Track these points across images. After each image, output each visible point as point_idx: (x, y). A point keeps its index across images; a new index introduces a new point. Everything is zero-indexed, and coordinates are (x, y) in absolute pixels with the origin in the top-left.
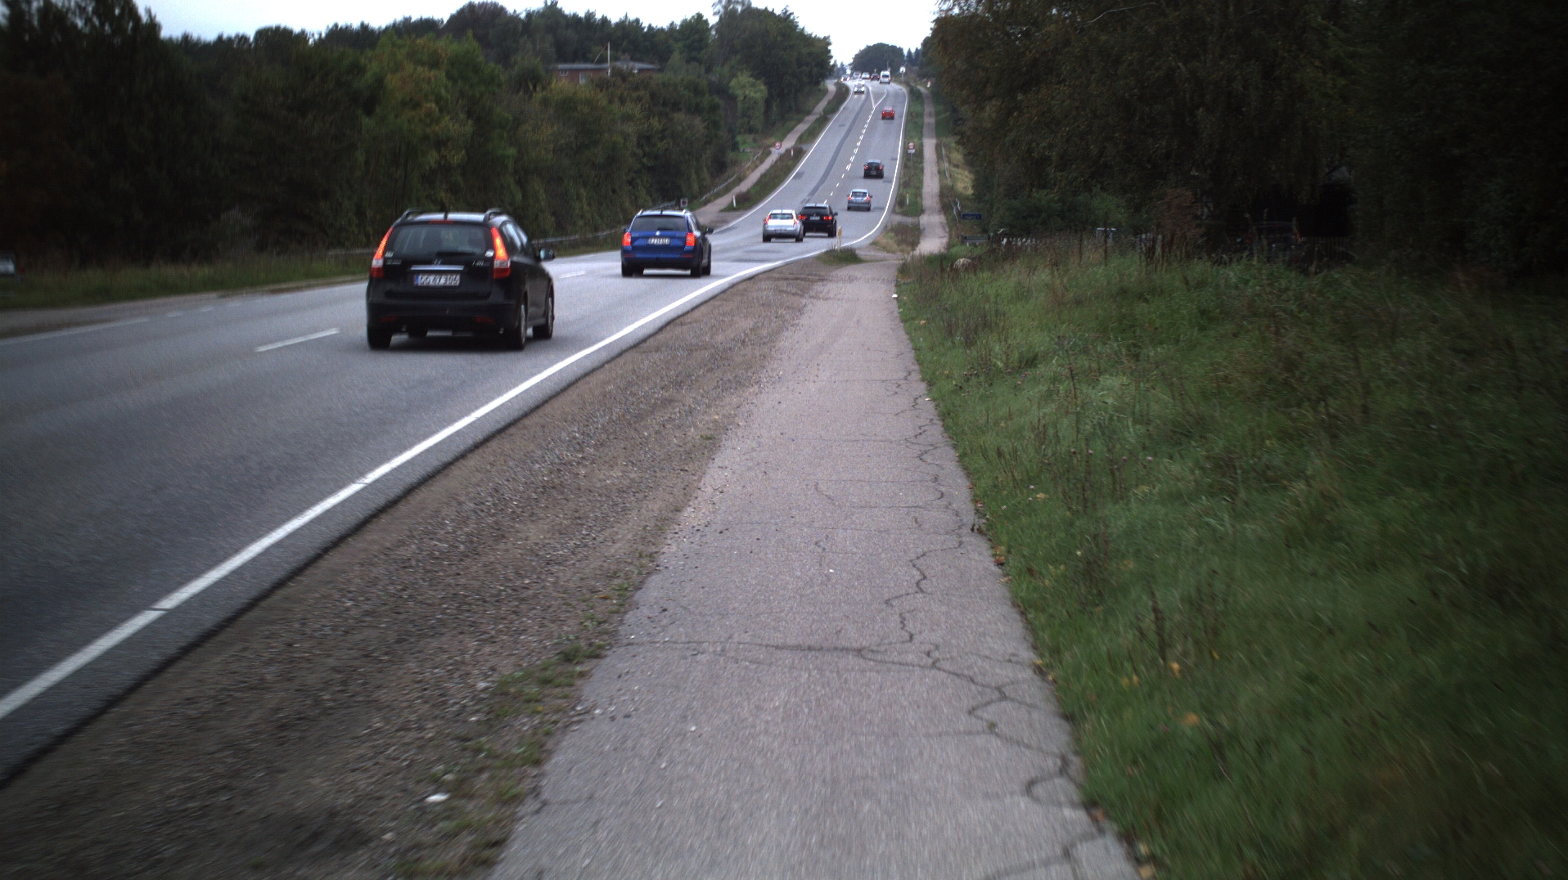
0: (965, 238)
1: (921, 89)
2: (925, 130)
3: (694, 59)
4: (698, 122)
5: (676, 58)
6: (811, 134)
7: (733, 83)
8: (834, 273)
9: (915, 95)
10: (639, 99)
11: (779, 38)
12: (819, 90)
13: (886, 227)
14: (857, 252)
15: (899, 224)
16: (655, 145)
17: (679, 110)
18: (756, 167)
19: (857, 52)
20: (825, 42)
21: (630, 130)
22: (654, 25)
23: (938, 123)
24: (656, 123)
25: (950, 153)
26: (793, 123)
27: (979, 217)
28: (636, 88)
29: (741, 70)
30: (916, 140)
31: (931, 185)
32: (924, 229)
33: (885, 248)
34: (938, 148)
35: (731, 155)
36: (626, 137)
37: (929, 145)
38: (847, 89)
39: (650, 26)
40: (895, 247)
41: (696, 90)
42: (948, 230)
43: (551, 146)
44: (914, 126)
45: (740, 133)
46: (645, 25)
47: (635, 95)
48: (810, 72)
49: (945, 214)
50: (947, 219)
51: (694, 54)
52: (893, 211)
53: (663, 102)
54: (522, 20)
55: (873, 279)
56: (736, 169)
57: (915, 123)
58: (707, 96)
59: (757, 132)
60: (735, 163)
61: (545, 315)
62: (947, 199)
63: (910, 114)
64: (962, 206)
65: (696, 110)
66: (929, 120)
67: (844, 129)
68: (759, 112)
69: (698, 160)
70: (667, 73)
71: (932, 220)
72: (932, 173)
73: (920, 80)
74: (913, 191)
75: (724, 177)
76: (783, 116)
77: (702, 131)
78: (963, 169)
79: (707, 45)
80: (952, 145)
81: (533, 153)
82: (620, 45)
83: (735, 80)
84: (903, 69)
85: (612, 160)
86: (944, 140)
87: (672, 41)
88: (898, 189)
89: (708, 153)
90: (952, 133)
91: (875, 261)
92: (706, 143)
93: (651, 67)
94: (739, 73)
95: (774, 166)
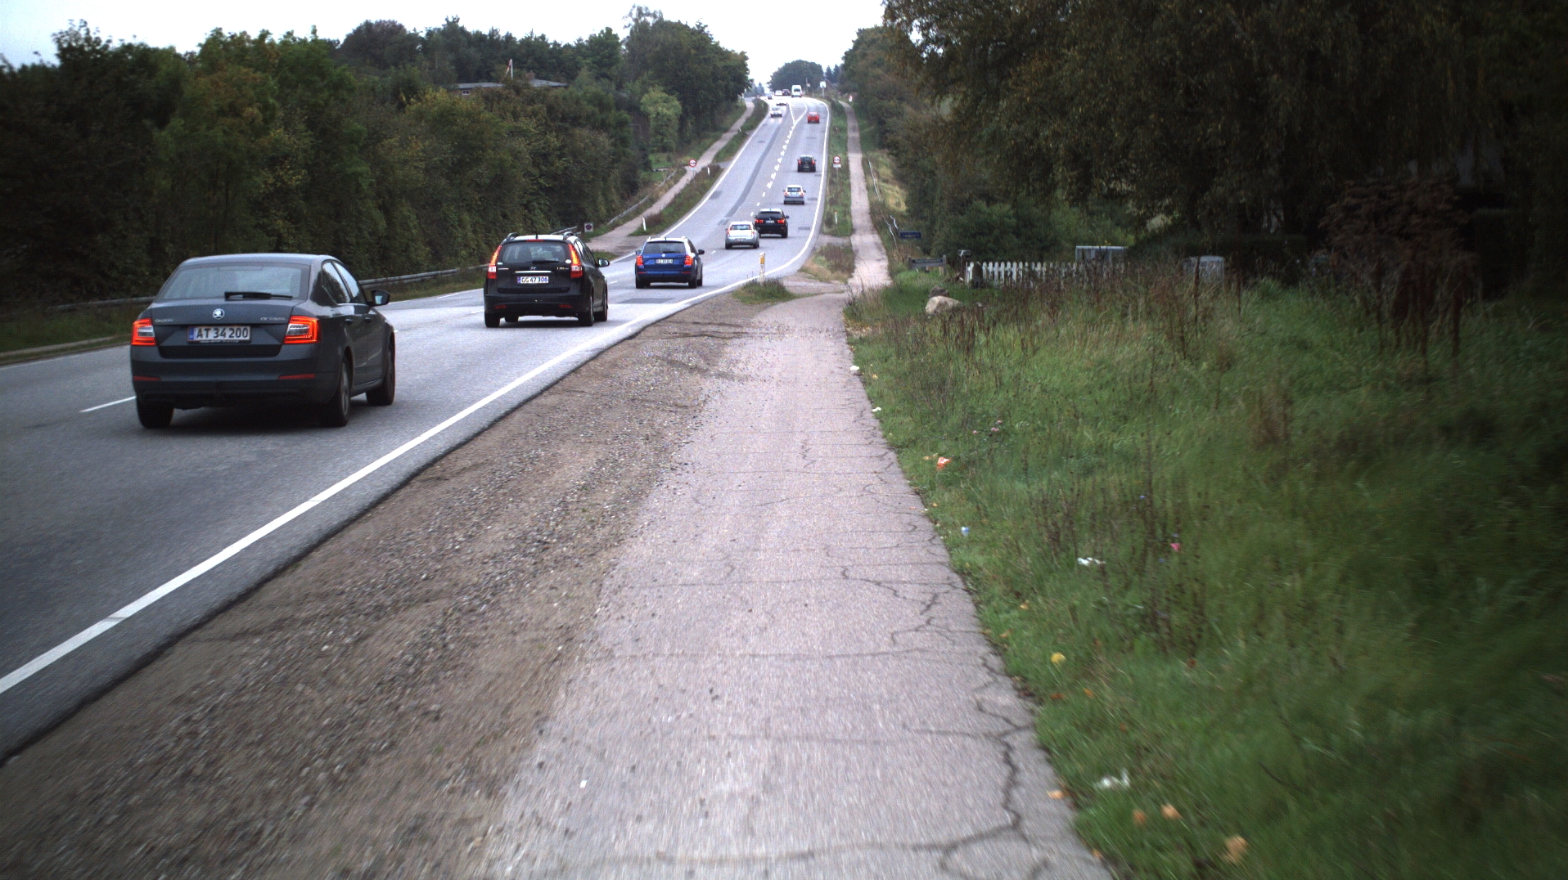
0: (914, 261)
1: (844, 104)
2: (849, 145)
3: (605, 76)
4: (604, 139)
5: (584, 74)
6: (729, 152)
7: (644, 100)
8: (755, 320)
9: (837, 110)
10: (535, 114)
11: (693, 51)
12: (737, 107)
13: (814, 249)
14: (785, 283)
15: (829, 245)
16: (552, 165)
17: (581, 125)
18: (670, 187)
19: (776, 70)
20: (743, 58)
21: (523, 148)
22: (559, 42)
23: (863, 139)
24: (554, 141)
25: (878, 167)
26: (710, 140)
27: (918, 236)
28: (531, 101)
29: (653, 85)
30: (841, 155)
31: (859, 202)
32: (857, 251)
33: (817, 277)
34: (865, 163)
35: (643, 175)
36: (516, 155)
37: (855, 160)
38: (766, 105)
39: (556, 42)
40: (829, 273)
41: (602, 105)
42: (884, 250)
43: (422, 165)
44: (837, 140)
45: (653, 152)
46: (550, 40)
47: (529, 108)
48: (726, 87)
49: (879, 233)
50: (882, 239)
51: (604, 70)
52: (821, 232)
53: (562, 118)
54: (422, 41)
56: (648, 190)
57: (839, 137)
58: (613, 111)
59: (670, 151)
60: (647, 183)
62: (879, 218)
63: (832, 125)
64: (898, 225)
65: (603, 126)
66: (853, 135)
67: (763, 147)
68: (673, 129)
69: (605, 180)
70: (571, 88)
71: (865, 240)
72: (860, 188)
73: (842, 95)
74: (841, 209)
75: (636, 198)
76: (698, 134)
77: (608, 147)
78: (893, 184)
79: (617, 60)
80: (881, 159)
81: (399, 173)
82: (525, 63)
83: (646, 95)
84: (823, 84)
85: (500, 181)
86: (871, 154)
87: (579, 57)
88: (825, 207)
89: (616, 171)
90: (882, 146)
91: (809, 295)
92: (614, 161)
93: (556, 84)
94: (651, 89)
95: (689, 186)
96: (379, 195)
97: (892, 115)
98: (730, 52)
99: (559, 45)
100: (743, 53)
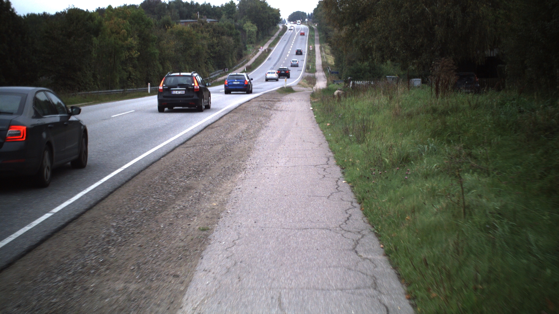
0: (334, 81)
1: (314, 27)
2: (316, 42)
3: (230, 17)
4: (231, 39)
5: (224, 17)
6: (274, 44)
8: (284, 97)
9: (311, 29)
10: (209, 31)
11: (261, 9)
12: (276, 28)
13: (303, 77)
14: (293, 88)
15: (308, 76)
16: (215, 49)
17: (224, 35)
18: (254, 56)
19: (290, 14)
20: (278, 11)
21: (205, 43)
22: (215, 5)
23: (320, 39)
24: (215, 40)
25: (325, 49)
26: (267, 40)
27: (337, 73)
28: (207, 27)
29: (248, 21)
30: (312, 45)
31: (318, 61)
32: (317, 78)
33: (303, 86)
34: (321, 48)
35: (244, 52)
36: (203, 45)
37: (317, 47)
38: (287, 27)
39: (214, 6)
40: (307, 85)
41: (230, 28)
42: (326, 78)
43: (174, 49)
44: (311, 40)
45: (247, 44)
46: (212, 5)
47: (207, 30)
48: (273, 21)
49: (325, 72)
50: (326, 74)
51: (230, 15)
52: (305, 71)
53: (218, 32)
54: (167, 4)
55: (301, 100)
56: (246, 57)
57: (312, 39)
58: (234, 30)
59: (254, 43)
60: (246, 55)
61: (208, 102)
62: (325, 67)
63: (309, 35)
64: (331, 69)
65: (231, 35)
66: (317, 38)
67: (286, 42)
68: (254, 36)
69: (232, 54)
70: (220, 22)
71: (320, 74)
72: (319, 57)
73: (313, 24)
74: (312, 64)
75: (242, 60)
76: (263, 37)
77: (233, 43)
78: (330, 55)
79: (235, 12)
80: (326, 47)
81: (167, 52)
82: (203, 13)
83: (245, 24)
84: (306, 20)
85: (198, 54)
86: (323, 45)
87: (222, 11)
88: (307, 63)
89: (236, 51)
90: (326, 42)
91: (300, 91)
92: (235, 47)
93: (214, 20)
94: (247, 22)
95: (260, 56)
96: (160, 59)
97: (330, 31)
98: (274, 9)
99: (215, 7)
100: (278, 9)
